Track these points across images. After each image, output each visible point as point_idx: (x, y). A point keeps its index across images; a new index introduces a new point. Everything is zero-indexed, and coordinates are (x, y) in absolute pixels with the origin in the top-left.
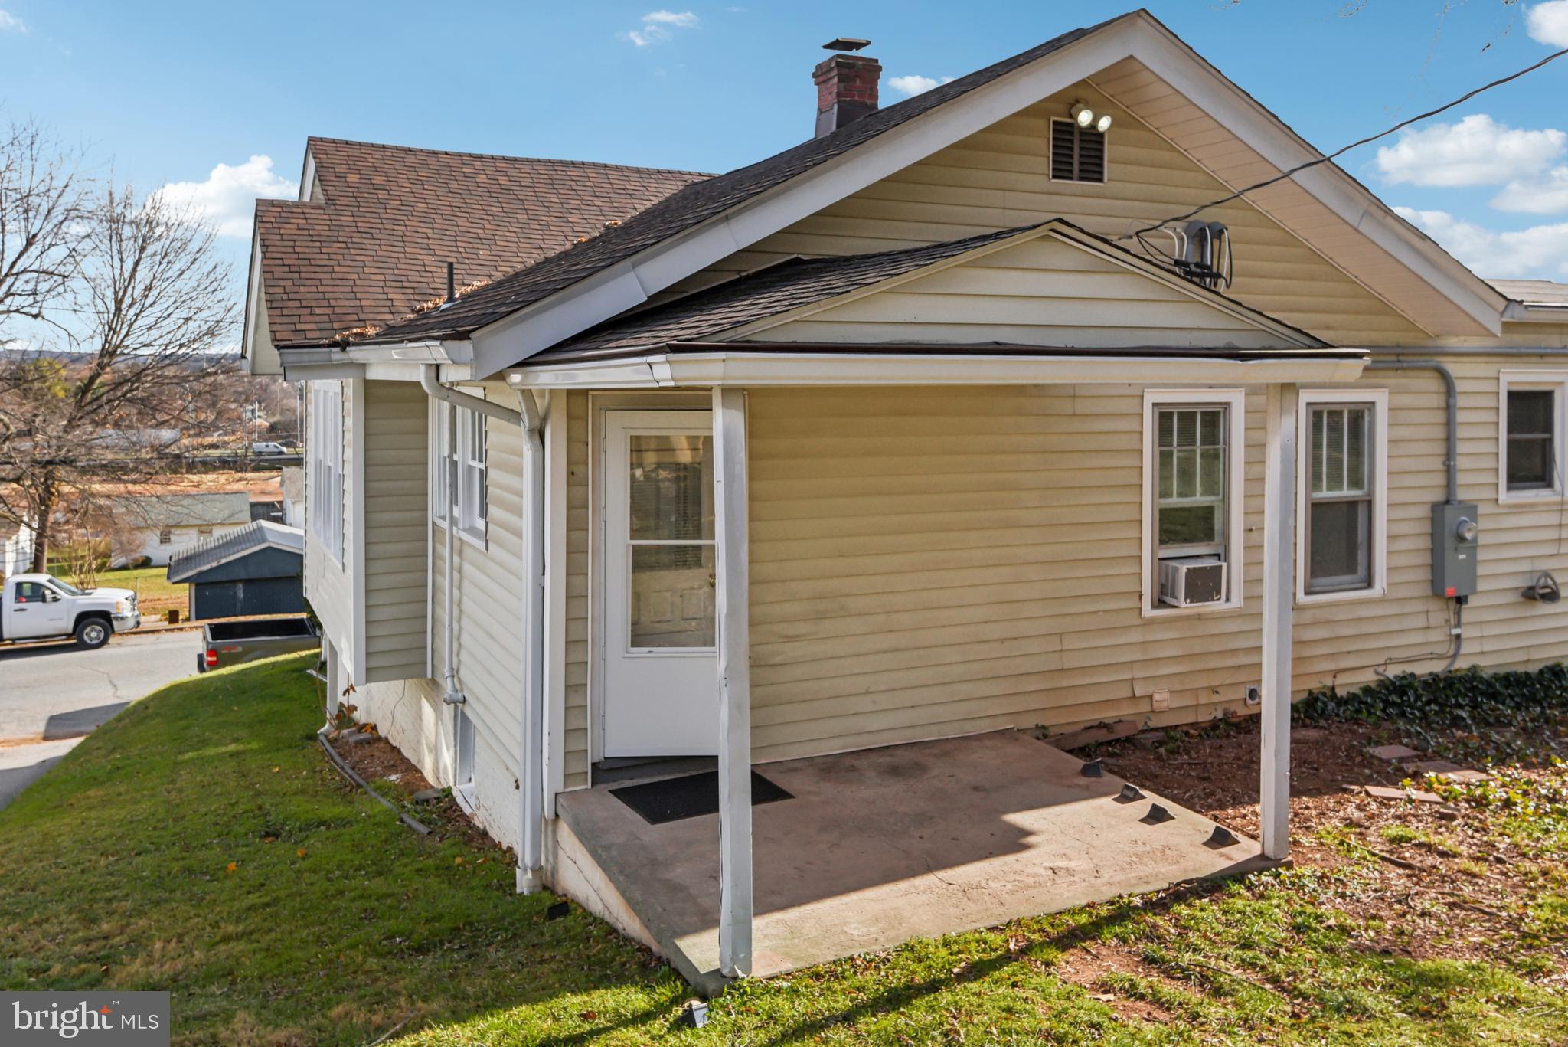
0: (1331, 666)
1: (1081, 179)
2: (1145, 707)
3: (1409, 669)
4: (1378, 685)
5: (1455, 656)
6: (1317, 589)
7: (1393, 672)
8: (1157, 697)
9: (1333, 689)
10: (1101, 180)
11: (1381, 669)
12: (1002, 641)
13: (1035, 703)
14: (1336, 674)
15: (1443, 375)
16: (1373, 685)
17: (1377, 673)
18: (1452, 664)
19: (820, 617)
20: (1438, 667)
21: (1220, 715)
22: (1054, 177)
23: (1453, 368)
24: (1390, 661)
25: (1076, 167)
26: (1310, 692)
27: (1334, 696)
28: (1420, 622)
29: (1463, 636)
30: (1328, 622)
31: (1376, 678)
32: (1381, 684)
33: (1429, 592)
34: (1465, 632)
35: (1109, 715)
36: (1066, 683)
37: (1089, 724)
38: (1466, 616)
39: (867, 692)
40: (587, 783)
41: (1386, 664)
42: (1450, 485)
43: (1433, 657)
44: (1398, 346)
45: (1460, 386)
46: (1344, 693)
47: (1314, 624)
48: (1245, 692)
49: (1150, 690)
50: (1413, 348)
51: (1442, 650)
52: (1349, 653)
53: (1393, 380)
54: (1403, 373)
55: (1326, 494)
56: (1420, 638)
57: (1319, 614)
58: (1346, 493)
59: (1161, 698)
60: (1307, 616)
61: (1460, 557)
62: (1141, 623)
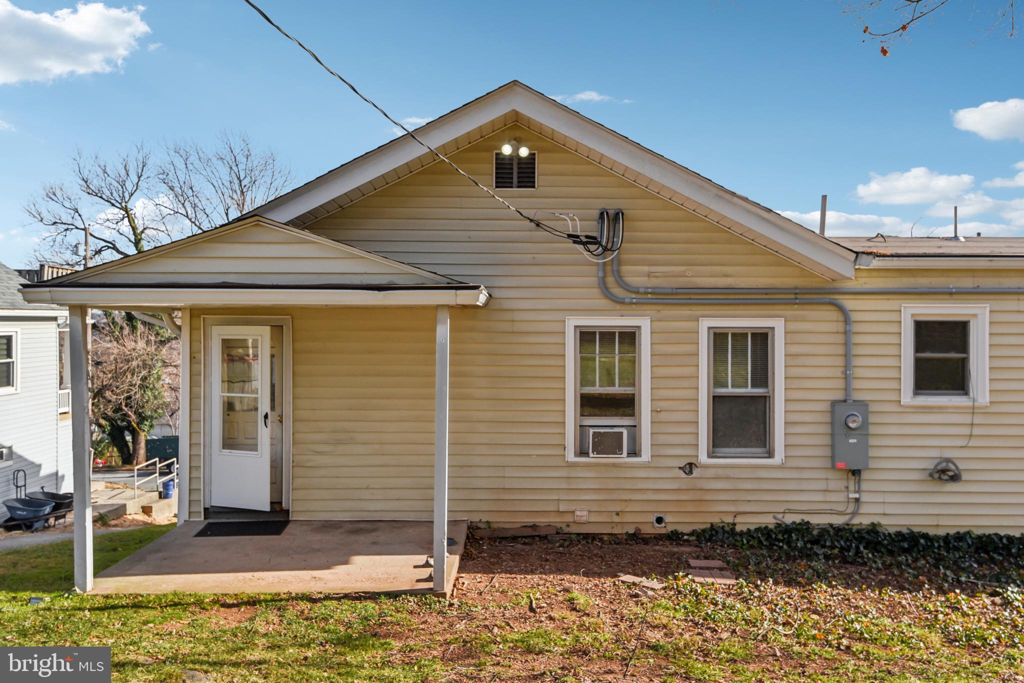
0: (732, 509)
1: (519, 187)
2: (568, 518)
3: (807, 518)
4: (776, 527)
5: (854, 514)
6: (718, 455)
7: (789, 519)
8: (578, 513)
9: (734, 524)
10: (534, 187)
11: (780, 516)
12: (462, 467)
13: (485, 507)
14: (737, 514)
15: (841, 309)
16: (771, 527)
17: (775, 518)
18: (851, 519)
19: (338, 442)
21: (632, 531)
22: (497, 187)
23: (850, 303)
24: (791, 512)
25: (515, 180)
26: (712, 524)
27: (733, 530)
28: (821, 485)
29: (863, 499)
31: (775, 521)
32: (778, 525)
33: (829, 465)
34: (865, 498)
35: (541, 520)
36: (506, 497)
37: (525, 524)
38: (864, 486)
39: (367, 488)
40: (200, 517)
41: (784, 513)
42: (847, 389)
43: (832, 512)
44: (796, 288)
45: (855, 317)
46: (745, 529)
47: (716, 478)
48: (653, 519)
49: (572, 508)
50: (810, 289)
51: (841, 508)
52: (749, 501)
53: (791, 312)
54: (800, 307)
55: (730, 390)
56: (819, 497)
57: (721, 472)
58: (749, 390)
59: (582, 514)
60: (710, 473)
61: (851, 441)
62: (566, 465)
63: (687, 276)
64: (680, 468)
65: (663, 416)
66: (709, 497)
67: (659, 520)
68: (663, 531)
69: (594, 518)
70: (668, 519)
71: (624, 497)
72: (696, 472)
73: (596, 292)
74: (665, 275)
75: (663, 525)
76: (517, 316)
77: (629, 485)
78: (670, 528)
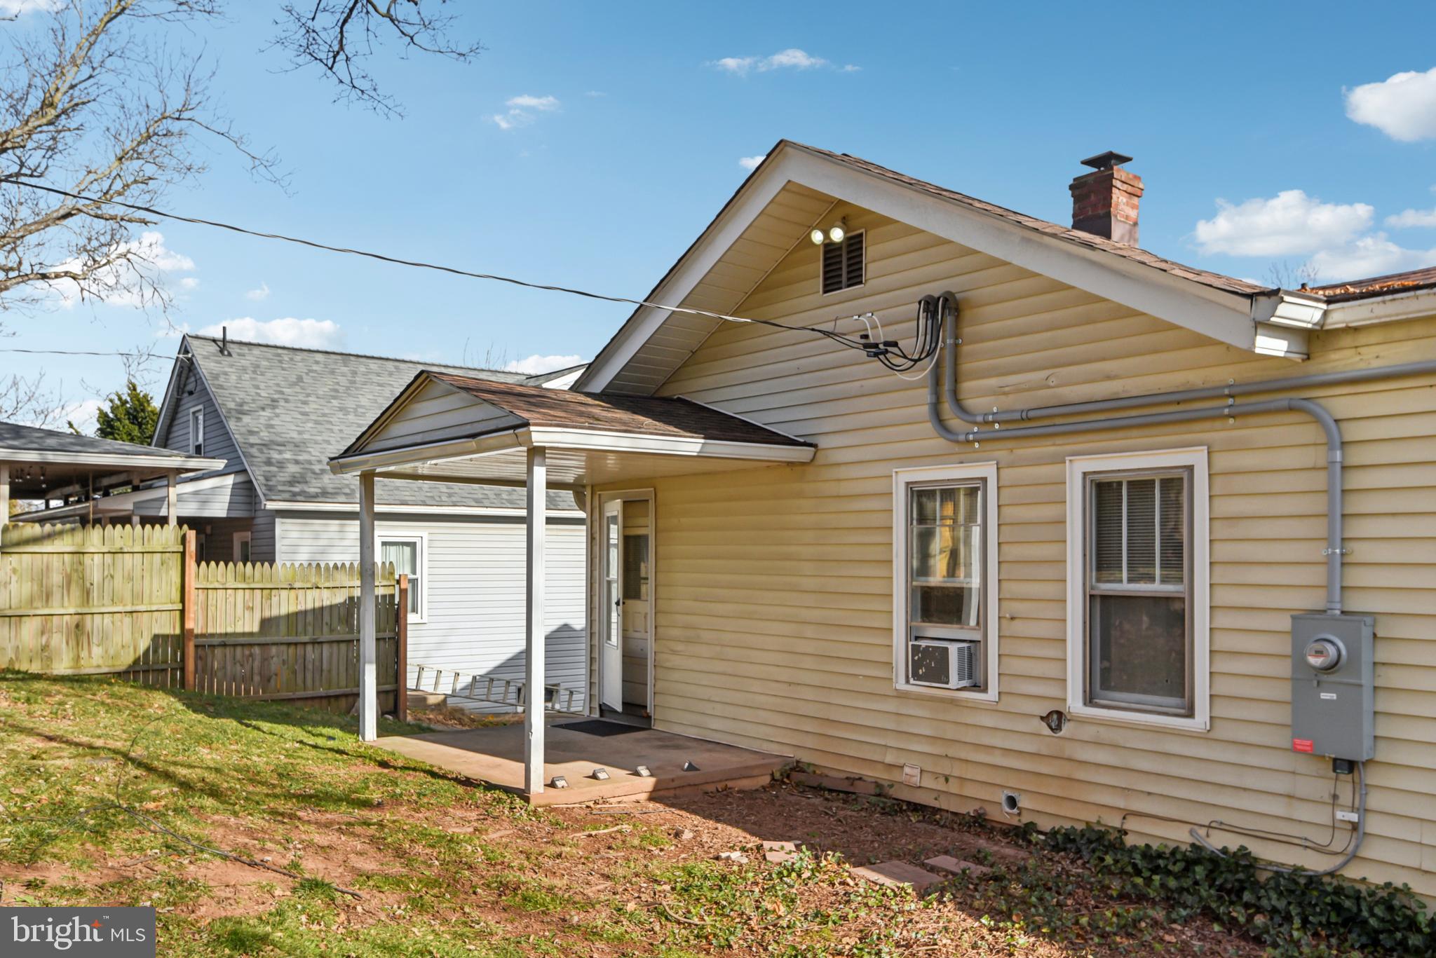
0: (1121, 803)
1: (849, 286)
2: (895, 776)
3: (1252, 846)
4: (1193, 852)
5: (1350, 856)
6: (1099, 702)
7: (1217, 842)
8: (907, 770)
9: (1123, 832)
10: (862, 282)
11: (1201, 832)
12: (790, 684)
14: (1128, 813)
16: (1184, 849)
17: (1191, 832)
18: (1342, 866)
20: (1316, 864)
21: (973, 812)
22: (824, 292)
23: (1341, 404)
24: (1222, 827)
27: (1120, 841)
28: (1282, 784)
29: (1369, 828)
30: (1115, 746)
31: (1190, 840)
32: (1197, 849)
34: (1372, 824)
36: (832, 732)
38: (1371, 799)
40: (597, 714)
41: (1209, 827)
42: (1329, 587)
43: (1308, 845)
44: (1228, 386)
46: (1141, 843)
47: (1098, 744)
48: (1001, 797)
49: (901, 761)
50: (1261, 383)
51: (1322, 838)
52: (1149, 794)
53: (1219, 434)
54: (1239, 422)
55: (1125, 586)
56: (1276, 807)
57: (1106, 734)
58: (1156, 588)
59: (911, 773)
60: (1088, 732)
61: (1324, 696)
62: (895, 694)
63: (1049, 387)
64: (1042, 718)
65: (1018, 628)
66: (1081, 774)
67: (1012, 802)
68: (1015, 822)
69: (928, 782)
70: (1023, 802)
71: (963, 755)
72: (1067, 729)
73: (929, 427)
74: (1018, 390)
75: (1015, 811)
76: (843, 472)
77: (970, 737)
78: (1026, 819)
